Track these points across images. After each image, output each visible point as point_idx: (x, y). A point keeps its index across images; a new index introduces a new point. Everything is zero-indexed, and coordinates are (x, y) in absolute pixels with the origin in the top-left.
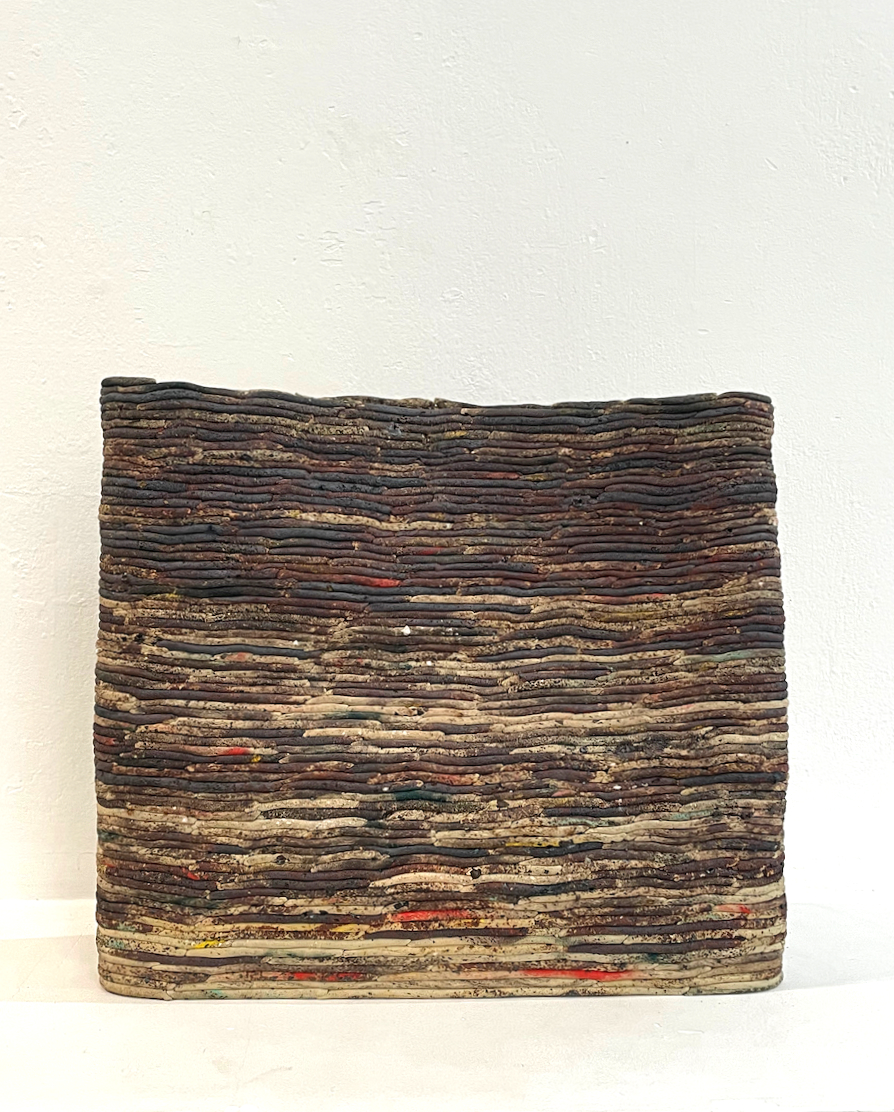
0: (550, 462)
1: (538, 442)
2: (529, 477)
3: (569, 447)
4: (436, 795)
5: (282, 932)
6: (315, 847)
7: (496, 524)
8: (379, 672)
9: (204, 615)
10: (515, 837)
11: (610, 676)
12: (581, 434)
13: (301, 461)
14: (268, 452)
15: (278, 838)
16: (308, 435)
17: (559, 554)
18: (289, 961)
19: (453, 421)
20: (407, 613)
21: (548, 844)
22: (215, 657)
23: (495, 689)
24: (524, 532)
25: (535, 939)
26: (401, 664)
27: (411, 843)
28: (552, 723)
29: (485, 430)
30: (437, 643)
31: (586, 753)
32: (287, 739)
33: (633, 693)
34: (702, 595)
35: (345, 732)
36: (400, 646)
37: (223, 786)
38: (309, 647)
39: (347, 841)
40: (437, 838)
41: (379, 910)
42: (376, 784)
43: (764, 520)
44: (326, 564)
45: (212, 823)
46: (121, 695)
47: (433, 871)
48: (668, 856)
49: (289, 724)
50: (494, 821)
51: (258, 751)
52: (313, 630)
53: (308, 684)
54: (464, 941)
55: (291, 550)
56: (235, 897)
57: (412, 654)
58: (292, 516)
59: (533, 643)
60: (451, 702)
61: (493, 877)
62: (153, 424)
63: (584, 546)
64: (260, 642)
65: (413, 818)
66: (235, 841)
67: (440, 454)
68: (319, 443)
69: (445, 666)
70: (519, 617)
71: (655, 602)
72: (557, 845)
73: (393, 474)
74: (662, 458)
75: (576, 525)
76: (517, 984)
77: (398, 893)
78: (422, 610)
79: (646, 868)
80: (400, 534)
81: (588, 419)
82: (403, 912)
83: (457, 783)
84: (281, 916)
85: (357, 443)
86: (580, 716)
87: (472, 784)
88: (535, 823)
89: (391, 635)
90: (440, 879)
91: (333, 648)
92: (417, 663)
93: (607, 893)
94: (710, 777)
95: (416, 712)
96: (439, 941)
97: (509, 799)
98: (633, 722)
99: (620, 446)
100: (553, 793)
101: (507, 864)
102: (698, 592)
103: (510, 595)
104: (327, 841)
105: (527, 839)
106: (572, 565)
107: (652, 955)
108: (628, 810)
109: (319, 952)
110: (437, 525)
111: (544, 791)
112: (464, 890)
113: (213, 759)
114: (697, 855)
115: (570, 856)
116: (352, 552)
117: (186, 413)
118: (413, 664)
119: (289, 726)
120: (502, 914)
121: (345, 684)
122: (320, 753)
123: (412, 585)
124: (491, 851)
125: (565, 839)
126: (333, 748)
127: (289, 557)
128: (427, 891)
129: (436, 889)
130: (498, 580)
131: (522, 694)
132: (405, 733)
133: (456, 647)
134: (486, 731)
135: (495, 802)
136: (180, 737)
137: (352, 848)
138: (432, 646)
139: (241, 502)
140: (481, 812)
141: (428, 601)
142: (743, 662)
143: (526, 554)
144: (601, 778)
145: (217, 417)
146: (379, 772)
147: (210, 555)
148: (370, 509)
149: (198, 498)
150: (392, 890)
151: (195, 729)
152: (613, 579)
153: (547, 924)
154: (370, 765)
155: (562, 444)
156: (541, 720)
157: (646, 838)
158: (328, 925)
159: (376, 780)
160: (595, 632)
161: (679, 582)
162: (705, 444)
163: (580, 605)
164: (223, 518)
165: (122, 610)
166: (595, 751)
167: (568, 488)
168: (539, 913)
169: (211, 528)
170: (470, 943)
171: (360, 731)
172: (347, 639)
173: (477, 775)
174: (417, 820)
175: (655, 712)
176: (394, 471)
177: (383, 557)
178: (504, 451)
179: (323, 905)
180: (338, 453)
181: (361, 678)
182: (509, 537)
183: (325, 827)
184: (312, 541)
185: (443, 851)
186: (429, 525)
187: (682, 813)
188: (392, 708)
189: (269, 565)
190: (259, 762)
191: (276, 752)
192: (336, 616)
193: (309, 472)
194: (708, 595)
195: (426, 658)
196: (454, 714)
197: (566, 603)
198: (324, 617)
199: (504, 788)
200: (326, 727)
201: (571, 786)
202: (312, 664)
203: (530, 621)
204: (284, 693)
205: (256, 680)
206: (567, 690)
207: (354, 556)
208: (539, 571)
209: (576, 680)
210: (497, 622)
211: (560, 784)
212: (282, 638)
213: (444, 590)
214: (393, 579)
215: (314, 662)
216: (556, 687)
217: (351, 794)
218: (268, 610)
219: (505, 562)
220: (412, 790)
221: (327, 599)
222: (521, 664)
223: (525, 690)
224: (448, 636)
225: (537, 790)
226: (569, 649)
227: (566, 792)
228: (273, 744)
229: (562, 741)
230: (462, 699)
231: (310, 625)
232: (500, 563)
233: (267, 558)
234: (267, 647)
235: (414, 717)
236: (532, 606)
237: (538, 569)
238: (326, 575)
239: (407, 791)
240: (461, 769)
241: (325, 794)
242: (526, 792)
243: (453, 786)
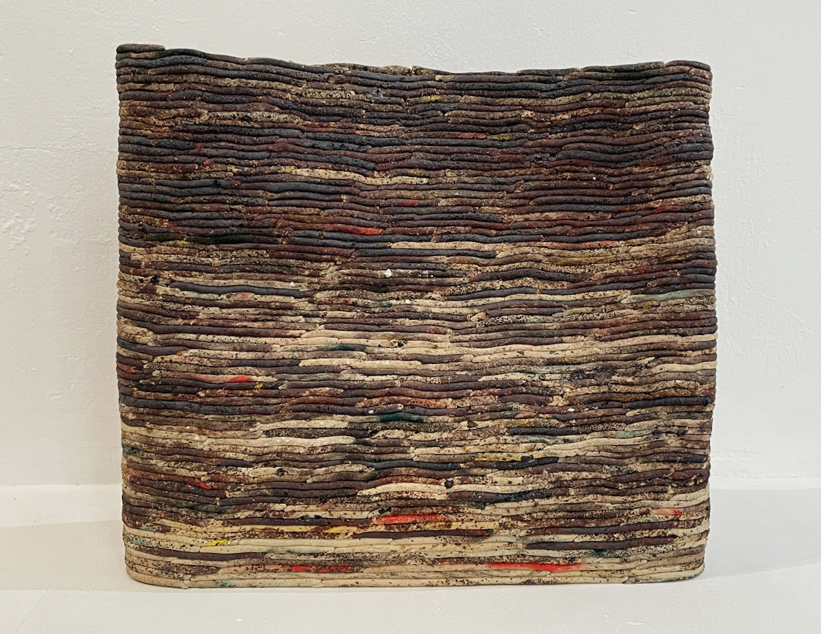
0: (515, 123)
1: (504, 105)
2: (495, 137)
3: (531, 111)
4: (415, 417)
5: (282, 532)
6: (310, 461)
7: (466, 179)
8: (364, 309)
9: (211, 260)
10: (483, 453)
11: (566, 313)
12: (542, 98)
13: (296, 122)
14: (266, 114)
15: (279, 454)
16: (302, 99)
17: (521, 206)
18: (288, 557)
19: (429, 87)
20: (388, 258)
21: (512, 459)
22: (222, 296)
23: (465, 324)
24: (491, 186)
25: (499, 539)
26: (383, 302)
27: (393, 458)
28: (515, 354)
29: (456, 94)
30: (415, 284)
31: (544, 380)
32: (285, 368)
33: (586, 327)
34: (648, 242)
35: (335, 362)
36: (382, 287)
37: (230, 410)
38: (304, 288)
39: (338, 457)
40: (416, 453)
41: (365, 514)
42: (363, 407)
43: (703, 176)
44: (318, 215)
45: (220, 441)
46: (140, 329)
47: (412, 482)
48: (614, 469)
49: (286, 355)
50: (464, 439)
51: (260, 379)
52: (307, 272)
53: (303, 320)
54: (439, 541)
55: (287, 202)
56: (241, 504)
57: (393, 293)
58: (288, 171)
59: (498, 284)
60: (427, 335)
61: (464, 487)
62: (163, 87)
63: (543, 199)
64: (261, 283)
65: (395, 436)
66: (241, 456)
67: (417, 116)
68: (312, 105)
69: (421, 304)
70: (486, 261)
71: (606, 248)
72: (520, 460)
73: (376, 134)
74: (615, 121)
75: (536, 180)
76: (481, 574)
77: (382, 500)
78: (401, 255)
79: (595, 479)
80: (384, 187)
81: (548, 85)
82: (386, 516)
83: (433, 406)
84: (281, 520)
85: (345, 106)
86: (539, 348)
87: (446, 407)
88: (501, 441)
89: (374, 277)
90: (418, 488)
91: (324, 288)
92: (397, 301)
93: (562, 500)
94: (651, 401)
95: (397, 344)
96: (417, 540)
97: (478, 420)
98: (585, 353)
99: (577, 109)
100: (516, 415)
101: (476, 476)
102: (644, 239)
103: (478, 242)
104: (320, 456)
105: (494, 455)
106: (532, 215)
107: (598, 551)
108: (581, 429)
109: (313, 549)
110: (415, 180)
111: (508, 413)
112: (438, 498)
113: (221, 386)
114: (639, 467)
115: (530, 469)
116: (341, 204)
117: (192, 78)
118: (394, 302)
119: (286, 357)
120: (471, 518)
121: (335, 320)
122: (315, 380)
123: (393, 233)
124: (462, 465)
125: (526, 455)
126: (325, 376)
127: (286, 209)
128: (407, 498)
129: (415, 497)
130: (467, 228)
131: (488, 328)
132: (387, 362)
133: (430, 287)
134: (458, 361)
135: (465, 423)
136: (192, 366)
137: (342, 462)
138: (410, 286)
139: (243, 158)
140: (453, 431)
141: (407, 247)
142: (682, 301)
143: (493, 206)
144: (557, 402)
145: (220, 82)
146: (365, 397)
147: (216, 206)
148: (356, 165)
149: (205, 155)
150: (377, 498)
151: (205, 360)
152: (569, 228)
153: (509, 526)
154: (356, 391)
155: (525, 107)
156: (505, 351)
157: (596, 453)
158: (321, 527)
159: (363, 404)
160: (552, 275)
161: (627, 230)
162: (653, 108)
163: (539, 251)
164: (227, 173)
165: (138, 255)
166: (552, 378)
167: (529, 147)
168: (503, 517)
169: (216, 181)
170: (444, 541)
171: (348, 361)
172: (336, 280)
173: (450, 400)
174: (398, 438)
175: (604, 345)
176: (378, 131)
177: (368, 208)
178: (473, 113)
179: (317, 510)
180: (328, 115)
181: (348, 314)
182: (478, 190)
183: (319, 445)
184: (306, 194)
185: (419, 465)
186: (408, 180)
187: (627, 431)
188: (376, 341)
189: (268, 215)
190: (261, 388)
191: (276, 380)
192: (328, 261)
193: (303, 131)
194: (653, 242)
195: (406, 296)
196: (430, 346)
197: (527, 249)
198: (316, 262)
199: (473, 410)
200: (319, 358)
201: (532, 409)
202: (307, 303)
203: (495, 265)
204: (282, 328)
205: (257, 317)
206: (528, 325)
207: (343, 208)
208: (504, 221)
209: (535, 316)
210: (467, 265)
211: (522, 407)
212: (280, 280)
213: (421, 238)
214: (377, 228)
215: (308, 301)
216: (518, 323)
217: (342, 416)
218: (268, 256)
219: (474, 212)
220: (394, 413)
221: (319, 246)
222: (488, 302)
223: (491, 325)
224: (424, 278)
225: (503, 412)
226: (529, 289)
227: (527, 414)
228: (273, 373)
229: (524, 369)
230: (436, 333)
231: (305, 268)
232: (470, 213)
233: (267, 209)
234: (267, 288)
235: (395, 349)
236: (497, 252)
237: (503, 219)
238: (319, 225)
239: (390, 413)
240: (436, 394)
241: (318, 416)
242: (493, 413)
243: (430, 409)
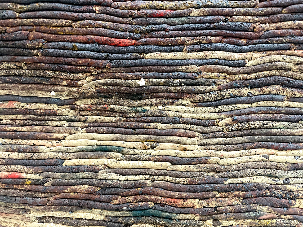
4: (164, 214)
8: (121, 115)
17: (274, 13)
20: (142, 68)
23: (213, 128)
26: (138, 108)
28: (260, 158)
30: (167, 92)
31: (288, 184)
32: (50, 167)
35: (94, 162)
36: (137, 94)
37: (8, 199)
38: (64, 97)
42: (117, 204)
44: (70, 26)
49: (51, 155)
51: (29, 176)
52: (65, 83)
53: (66, 124)
55: (38, 13)
57: (147, 100)
59: (245, 91)
60: (177, 138)
63: (298, 6)
64: (24, 93)
69: (173, 110)
70: (236, 70)
78: (154, 65)
83: (180, 206)
86: (284, 152)
87: (193, 207)
89: (129, 86)
91: (83, 96)
92: (151, 107)
95: (149, 147)
97: (223, 219)
100: (259, 216)
103: (228, 51)
106: (285, 23)
111: (252, 214)
116: (93, 15)
118: (148, 108)
119: (52, 157)
121: (95, 124)
122: (75, 179)
123: (146, 44)
126: (85, 175)
130: (218, 38)
131: (235, 133)
132: (140, 163)
133: (181, 94)
134: (205, 163)
135: (211, 221)
138: (162, 94)
141: (160, 57)
143: (244, 15)
146: (119, 195)
156: (250, 155)
159: (117, 201)
163: (290, 59)
166: (296, 183)
172: (94, 90)
173: (197, 200)
177: (121, 19)
181: (107, 119)
188: (131, 143)
189: (20, 28)
190: (30, 184)
191: (42, 177)
192: (83, 72)
195: (158, 103)
196: (179, 149)
197: (278, 57)
198: (73, 73)
199: (218, 211)
200: (80, 158)
201: (275, 211)
202: (68, 109)
203: (244, 73)
204: (48, 132)
205: (26, 122)
206: (274, 131)
207: (95, 19)
208: (255, 30)
209: (281, 123)
210: (216, 74)
211: (265, 209)
212: (41, 90)
213: (173, 48)
214: (130, 39)
215: (70, 107)
216: (264, 128)
217: (99, 210)
218: (26, 68)
219: (226, 22)
220: (145, 210)
221: (74, 57)
222: (235, 108)
223: (238, 130)
224: (176, 86)
225: (247, 214)
226: (277, 96)
227: (270, 215)
228: (40, 171)
229: (269, 173)
230: (185, 137)
231: (62, 79)
232: (221, 23)
233: (18, 22)
234: (31, 97)
235: (147, 151)
236: (247, 60)
237: (254, 27)
238: (72, 36)
239: (142, 210)
240: (184, 194)
241: (79, 210)
242: (237, 214)
243: (177, 207)
